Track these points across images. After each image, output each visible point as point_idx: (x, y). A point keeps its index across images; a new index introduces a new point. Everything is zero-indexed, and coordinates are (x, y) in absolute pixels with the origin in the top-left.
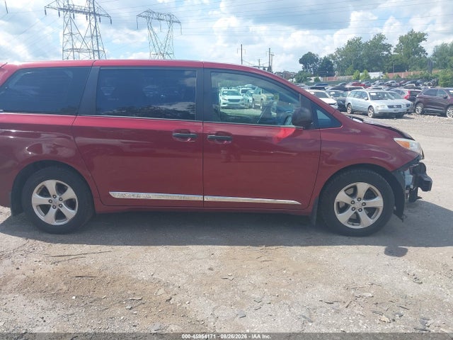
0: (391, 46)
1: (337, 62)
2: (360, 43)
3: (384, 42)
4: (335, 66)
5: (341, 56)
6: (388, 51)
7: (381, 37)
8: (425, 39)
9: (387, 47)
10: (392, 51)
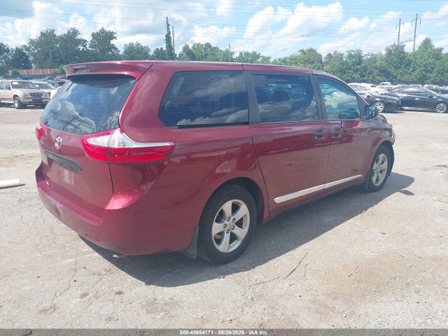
0: (86, 41)
1: (32, 54)
2: (55, 36)
3: (79, 37)
4: (31, 58)
5: (36, 48)
6: (85, 46)
7: (75, 32)
8: (115, 38)
9: (83, 42)
10: (88, 47)
